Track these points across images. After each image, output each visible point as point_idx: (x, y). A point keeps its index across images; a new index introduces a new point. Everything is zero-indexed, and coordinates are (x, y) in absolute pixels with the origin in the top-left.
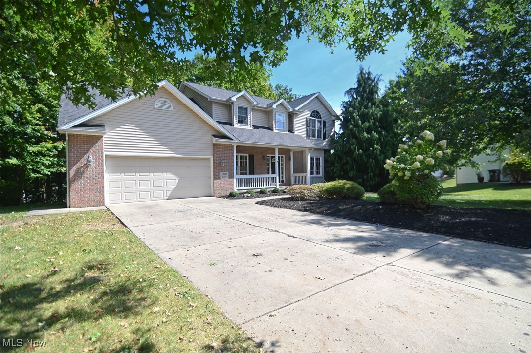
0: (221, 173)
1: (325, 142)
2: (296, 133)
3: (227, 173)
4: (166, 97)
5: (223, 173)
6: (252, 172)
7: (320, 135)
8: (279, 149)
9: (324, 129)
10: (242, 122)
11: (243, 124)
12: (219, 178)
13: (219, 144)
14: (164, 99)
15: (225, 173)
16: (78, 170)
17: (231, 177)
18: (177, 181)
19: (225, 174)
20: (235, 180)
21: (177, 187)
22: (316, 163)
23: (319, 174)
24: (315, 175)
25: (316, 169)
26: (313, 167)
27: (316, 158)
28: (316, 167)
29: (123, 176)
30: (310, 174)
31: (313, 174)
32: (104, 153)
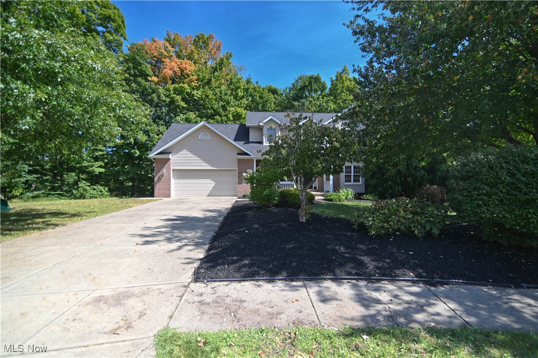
0: (243, 180)
4: (206, 131)
12: (242, 184)
13: (242, 159)
14: (205, 133)
18: (214, 185)
21: (214, 189)
22: (354, 171)
23: (359, 182)
24: (352, 183)
25: (354, 177)
26: (351, 175)
27: (354, 167)
28: (354, 175)
29: (182, 181)
30: (346, 182)
31: (351, 182)
32: (172, 168)
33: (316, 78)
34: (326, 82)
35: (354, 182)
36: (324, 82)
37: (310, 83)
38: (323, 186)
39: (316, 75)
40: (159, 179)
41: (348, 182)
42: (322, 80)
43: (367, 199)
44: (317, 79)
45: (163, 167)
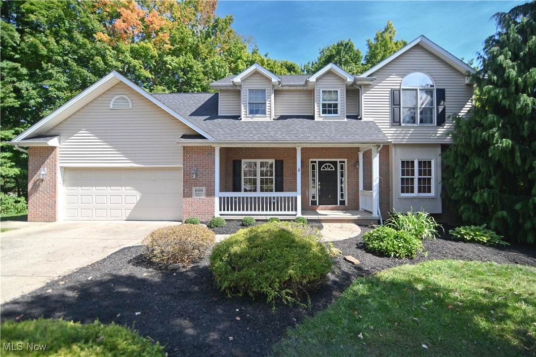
0: (194, 189)
1: (441, 131)
2: (364, 119)
3: (204, 188)
4: (125, 93)
5: (198, 188)
6: (280, 188)
7: (432, 117)
8: (303, 149)
9: (438, 104)
10: (257, 112)
11: (257, 115)
12: (190, 196)
13: (192, 147)
14: (121, 96)
15: (200, 188)
16: (34, 184)
17: (210, 193)
18: (139, 198)
19: (200, 190)
20: (217, 200)
21: (138, 206)
22: (420, 171)
23: (429, 191)
24: (416, 193)
25: (419, 183)
26: (412, 179)
27: (420, 163)
28: (419, 179)
29: (79, 190)
30: (403, 192)
31: (412, 191)
32: (59, 165)
33: (347, 44)
34: (360, 51)
35: (419, 191)
36: (358, 51)
37: (338, 53)
38: (358, 199)
39: (346, 41)
40: (36, 186)
41: (407, 192)
42: (355, 48)
43: (472, 241)
44: (348, 47)
45: (43, 163)
